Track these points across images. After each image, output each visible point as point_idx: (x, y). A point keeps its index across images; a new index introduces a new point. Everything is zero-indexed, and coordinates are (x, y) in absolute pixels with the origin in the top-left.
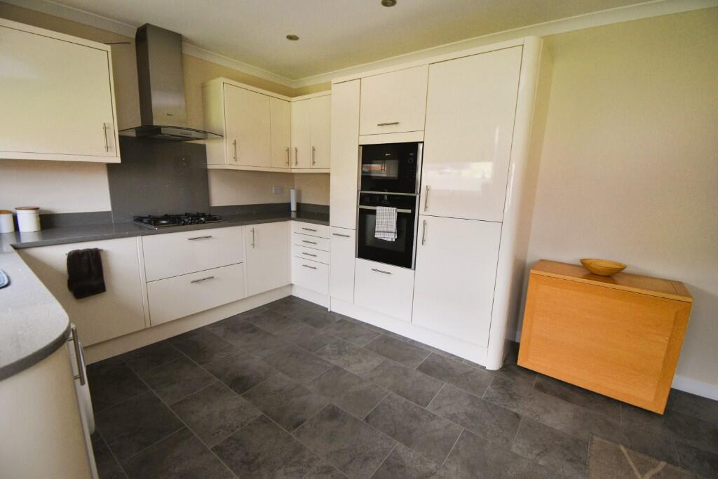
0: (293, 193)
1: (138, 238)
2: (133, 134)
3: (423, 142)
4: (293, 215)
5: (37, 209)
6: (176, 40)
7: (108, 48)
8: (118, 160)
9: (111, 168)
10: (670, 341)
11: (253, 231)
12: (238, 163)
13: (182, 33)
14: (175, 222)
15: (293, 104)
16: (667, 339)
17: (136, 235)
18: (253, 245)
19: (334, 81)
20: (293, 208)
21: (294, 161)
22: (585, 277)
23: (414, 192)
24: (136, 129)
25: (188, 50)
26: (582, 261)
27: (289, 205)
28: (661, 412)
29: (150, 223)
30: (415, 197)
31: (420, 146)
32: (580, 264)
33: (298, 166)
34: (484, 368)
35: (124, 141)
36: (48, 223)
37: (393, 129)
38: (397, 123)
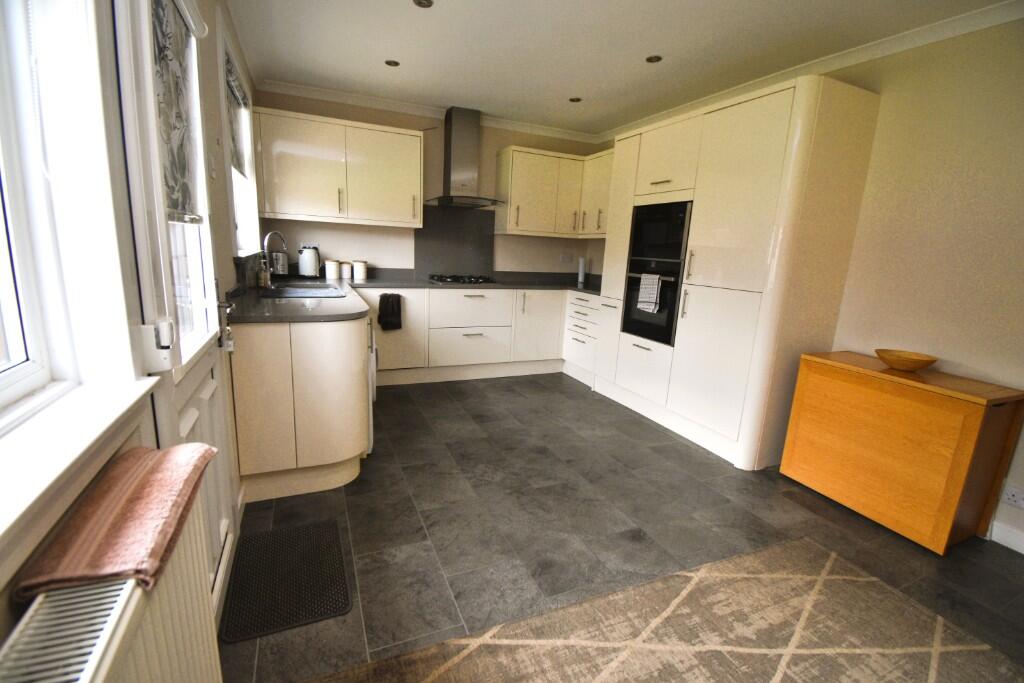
0: (581, 261)
1: (426, 290)
2: (436, 203)
3: (692, 202)
4: (580, 286)
5: (365, 262)
6: (474, 117)
7: (421, 134)
8: (421, 226)
9: (417, 231)
10: (955, 455)
11: (524, 296)
12: (520, 228)
13: (479, 109)
14: (458, 280)
15: (586, 162)
16: (952, 451)
17: (424, 287)
18: (524, 310)
19: (618, 138)
20: (581, 279)
21: (581, 226)
22: (884, 372)
23: (678, 257)
24: (439, 199)
25: (487, 123)
26: (877, 351)
27: (577, 274)
28: (940, 551)
29: (437, 280)
30: (680, 263)
31: (689, 205)
32: (876, 355)
33: (586, 231)
34: (732, 465)
35: (427, 209)
36: (373, 274)
37: (666, 187)
38: (668, 181)
